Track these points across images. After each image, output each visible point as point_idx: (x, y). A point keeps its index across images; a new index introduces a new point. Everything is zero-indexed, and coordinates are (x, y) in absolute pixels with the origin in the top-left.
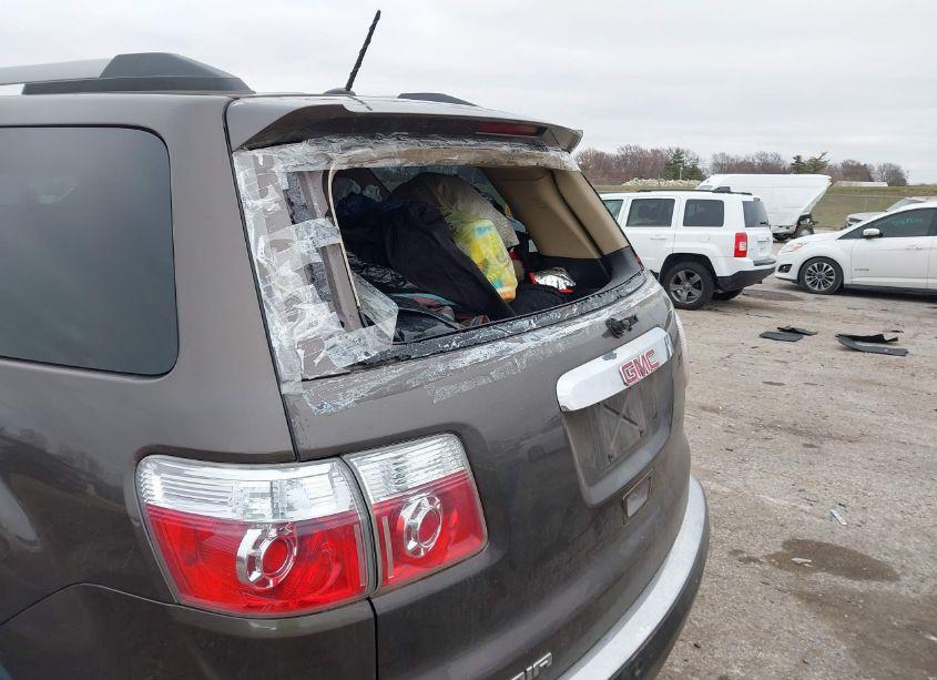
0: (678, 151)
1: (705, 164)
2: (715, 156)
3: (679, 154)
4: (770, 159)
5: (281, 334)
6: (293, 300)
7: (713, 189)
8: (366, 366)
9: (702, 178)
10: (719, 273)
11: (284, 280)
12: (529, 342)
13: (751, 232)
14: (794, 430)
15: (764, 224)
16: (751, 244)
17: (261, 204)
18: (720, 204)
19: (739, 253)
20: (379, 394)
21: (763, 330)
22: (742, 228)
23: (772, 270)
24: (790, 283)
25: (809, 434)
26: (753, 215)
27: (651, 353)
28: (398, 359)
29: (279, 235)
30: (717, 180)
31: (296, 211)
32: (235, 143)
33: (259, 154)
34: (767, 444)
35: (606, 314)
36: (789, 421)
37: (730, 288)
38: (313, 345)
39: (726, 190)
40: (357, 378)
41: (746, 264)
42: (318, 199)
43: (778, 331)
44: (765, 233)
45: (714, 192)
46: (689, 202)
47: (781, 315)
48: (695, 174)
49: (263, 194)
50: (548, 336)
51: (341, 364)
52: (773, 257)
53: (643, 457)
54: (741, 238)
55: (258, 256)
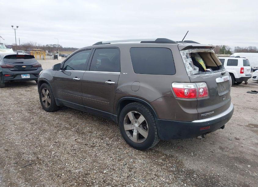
0: (224, 46)
1: (232, 50)
2: (235, 47)
3: (224, 47)
4: (253, 48)
5: (188, 70)
6: (188, 67)
7: (235, 56)
8: (196, 74)
9: (231, 54)
10: (236, 77)
11: (187, 65)
12: (212, 74)
13: (245, 67)
14: (253, 109)
15: (249, 65)
16: (245, 71)
17: (184, 57)
18: (237, 60)
19: (242, 73)
20: (198, 77)
21: (247, 91)
22: (243, 67)
23: (250, 77)
24: (256, 81)
25: (256, 110)
26: (246, 63)
27: (227, 78)
28: (199, 74)
29: (186, 60)
30: (236, 54)
31: (187, 57)
32: (180, 50)
33: (183, 51)
34: (246, 111)
35: (221, 72)
36: (252, 107)
37: (239, 81)
38: (191, 72)
39: (239, 57)
40: (195, 75)
41: (243, 75)
42: (189, 56)
43: (251, 91)
44: (249, 68)
45: (235, 57)
46: (229, 60)
47: (252, 88)
48: (229, 53)
49: (184, 55)
50: (215, 74)
51: (194, 74)
52: (251, 74)
53: (225, 93)
54: (242, 69)
55: (184, 62)
